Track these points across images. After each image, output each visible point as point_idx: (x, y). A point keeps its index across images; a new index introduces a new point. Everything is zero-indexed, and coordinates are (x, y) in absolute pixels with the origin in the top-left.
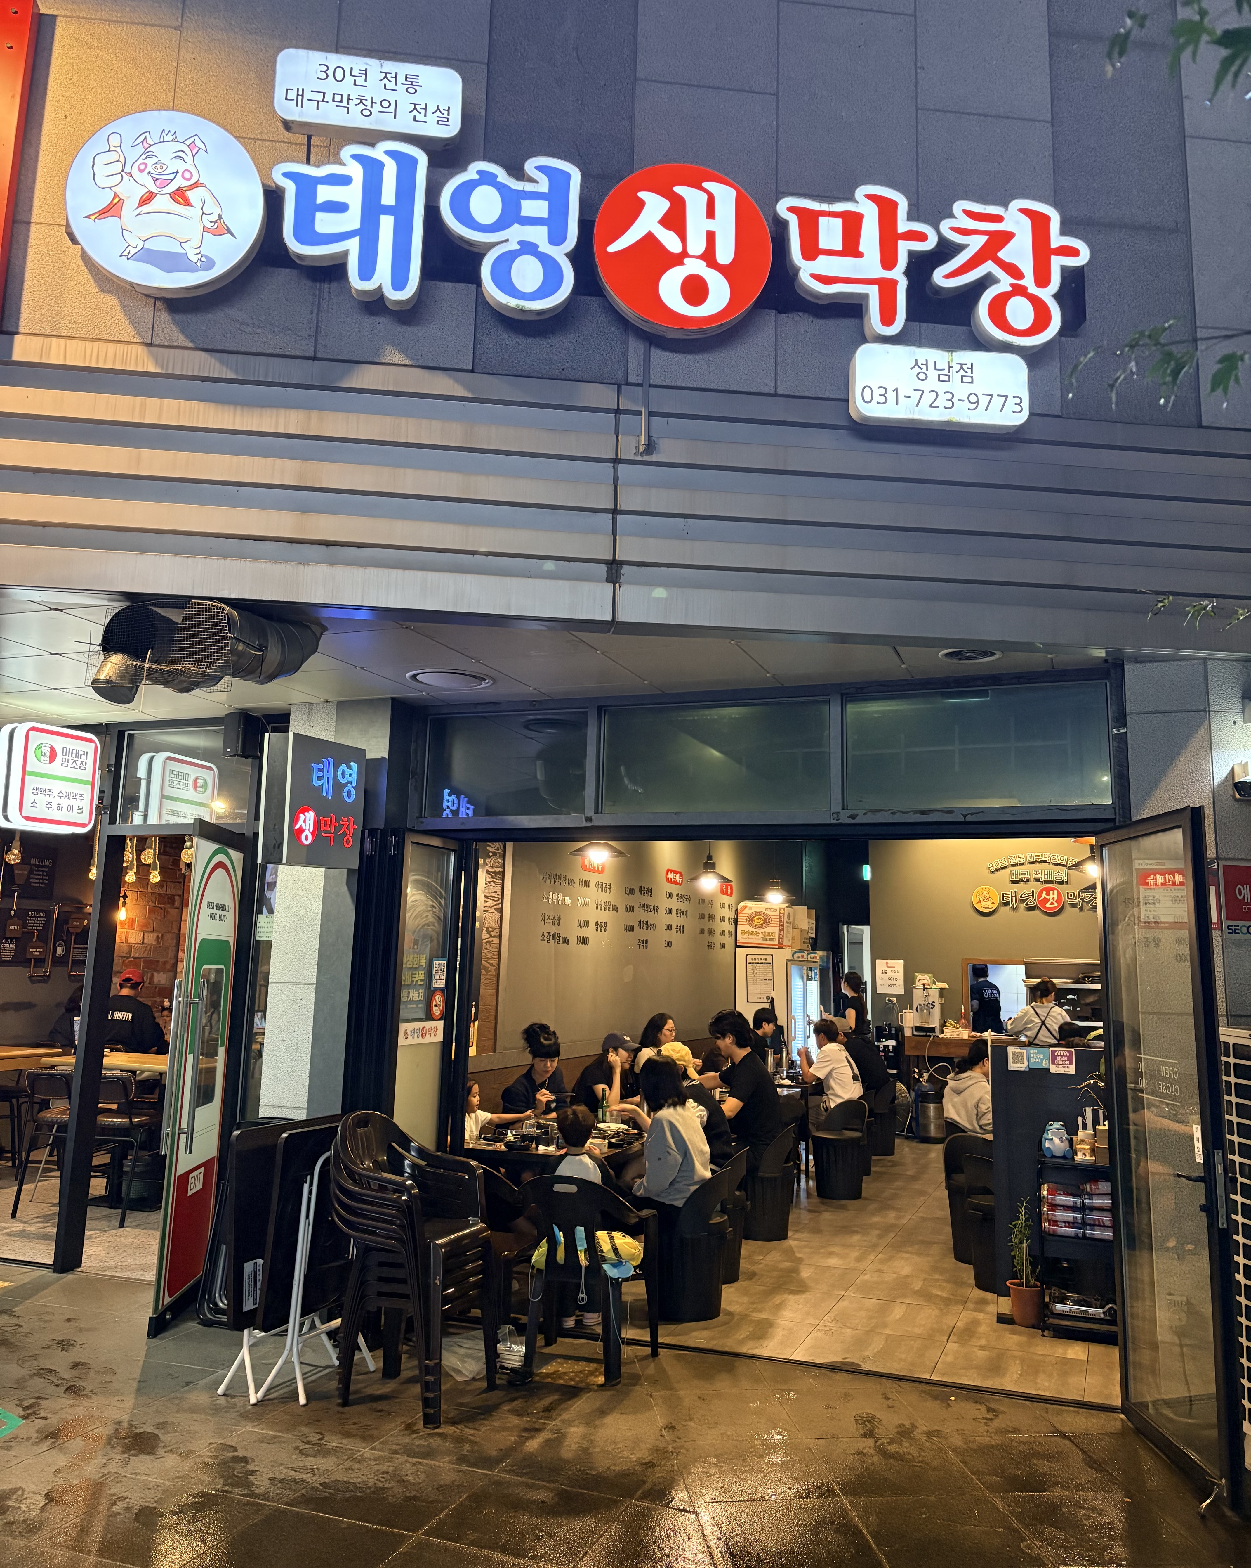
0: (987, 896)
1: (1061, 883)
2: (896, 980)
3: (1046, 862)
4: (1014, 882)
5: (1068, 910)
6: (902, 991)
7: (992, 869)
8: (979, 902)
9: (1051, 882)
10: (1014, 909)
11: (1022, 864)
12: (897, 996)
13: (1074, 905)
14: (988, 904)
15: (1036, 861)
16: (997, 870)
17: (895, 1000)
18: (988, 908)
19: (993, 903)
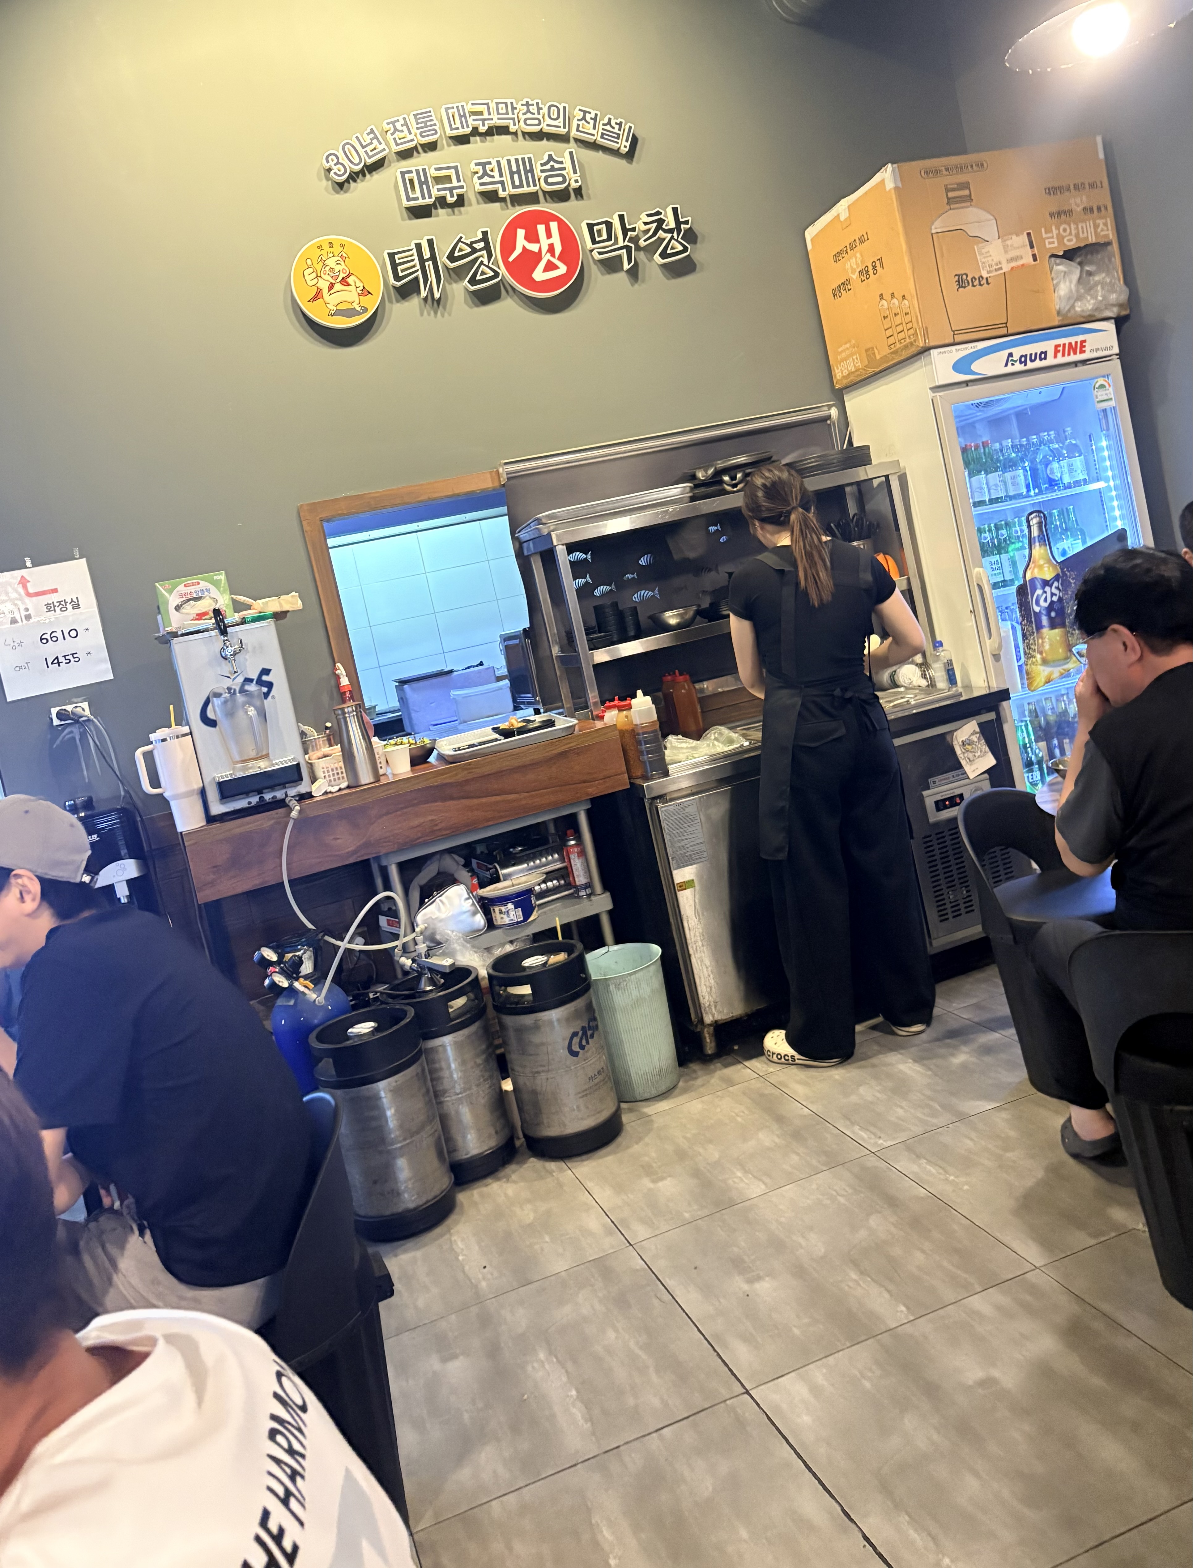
0: (340, 269)
1: (561, 196)
2: (74, 633)
3: (503, 130)
4: (420, 212)
5: (597, 280)
6: (103, 672)
7: (339, 174)
8: (318, 295)
9: (532, 198)
10: (436, 303)
11: (431, 147)
12: (89, 692)
13: (611, 265)
14: (349, 296)
15: (475, 132)
16: (353, 177)
17: (84, 709)
18: (350, 313)
19: (365, 292)
